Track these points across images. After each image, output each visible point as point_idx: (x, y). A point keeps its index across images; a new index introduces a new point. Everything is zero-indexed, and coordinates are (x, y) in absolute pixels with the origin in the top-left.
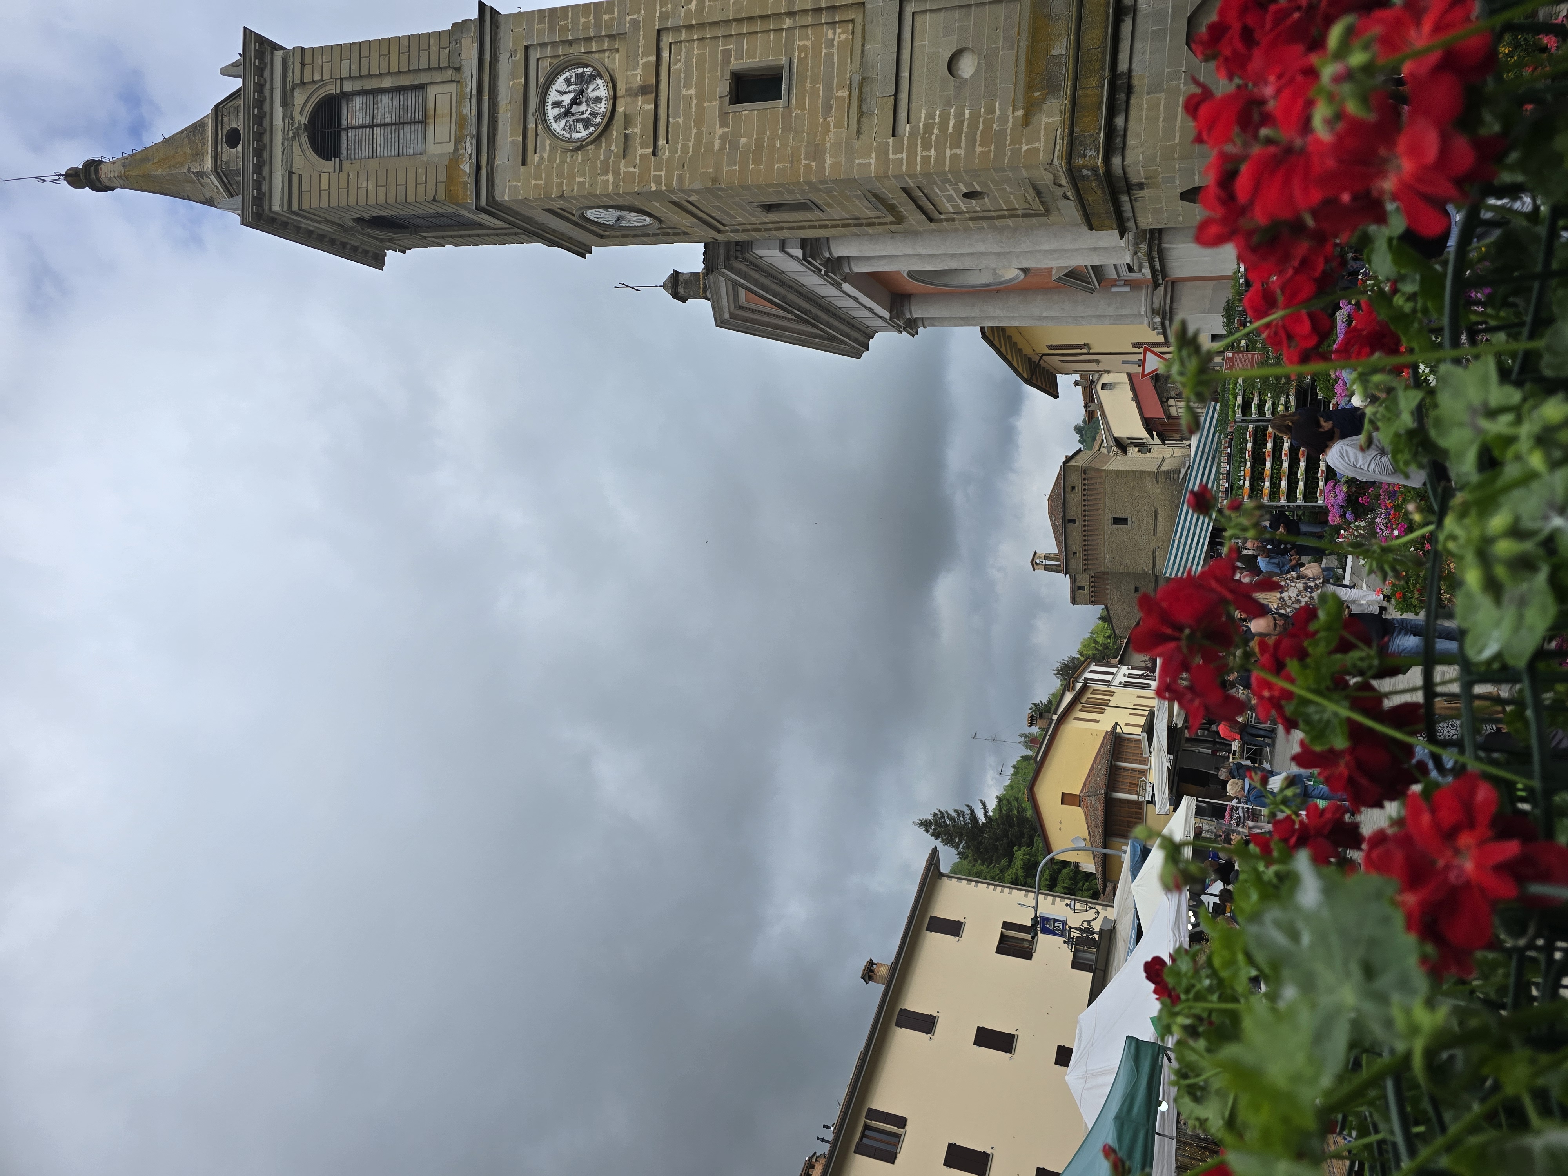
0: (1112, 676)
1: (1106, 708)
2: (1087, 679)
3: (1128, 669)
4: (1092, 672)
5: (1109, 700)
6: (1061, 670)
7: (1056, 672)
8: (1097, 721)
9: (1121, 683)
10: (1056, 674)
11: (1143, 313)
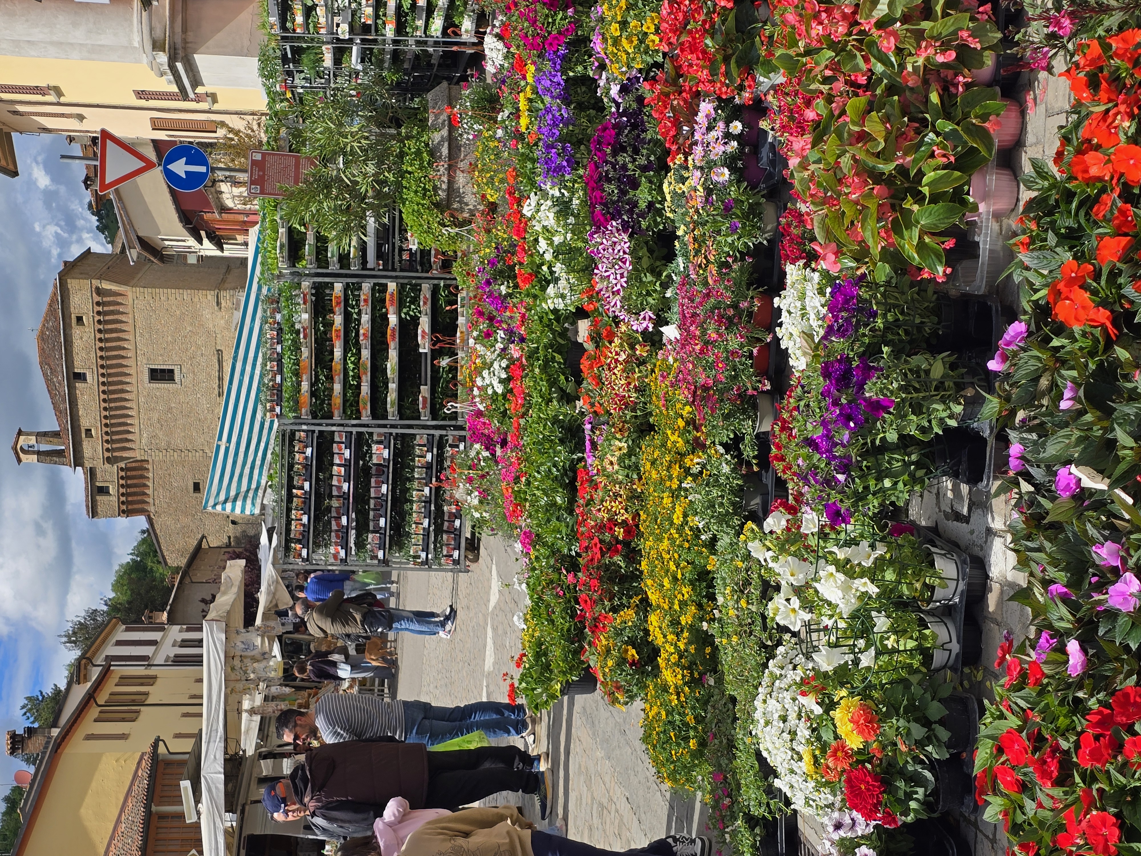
0: (154, 648)
1: (142, 708)
2: (110, 659)
3: (181, 631)
4: (119, 643)
5: (147, 694)
6: (74, 633)
7: (65, 639)
8: (124, 737)
9: (167, 659)
10: (65, 643)
11: (136, 44)
